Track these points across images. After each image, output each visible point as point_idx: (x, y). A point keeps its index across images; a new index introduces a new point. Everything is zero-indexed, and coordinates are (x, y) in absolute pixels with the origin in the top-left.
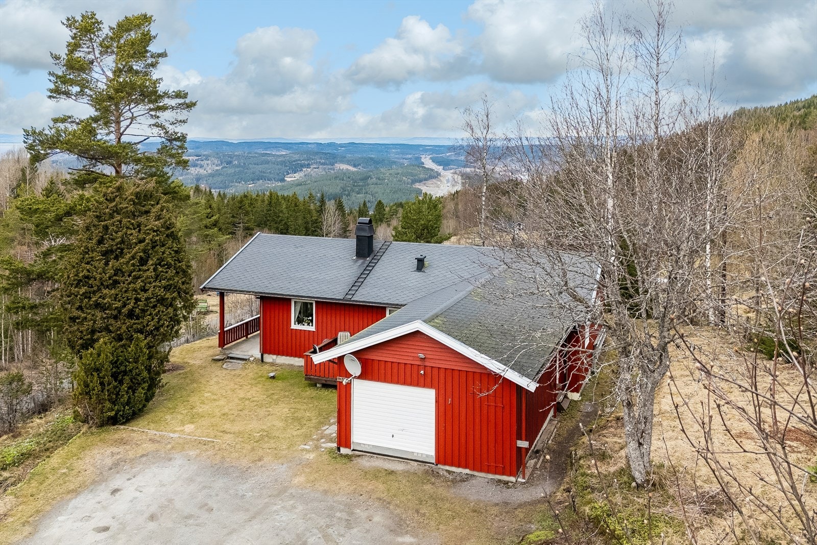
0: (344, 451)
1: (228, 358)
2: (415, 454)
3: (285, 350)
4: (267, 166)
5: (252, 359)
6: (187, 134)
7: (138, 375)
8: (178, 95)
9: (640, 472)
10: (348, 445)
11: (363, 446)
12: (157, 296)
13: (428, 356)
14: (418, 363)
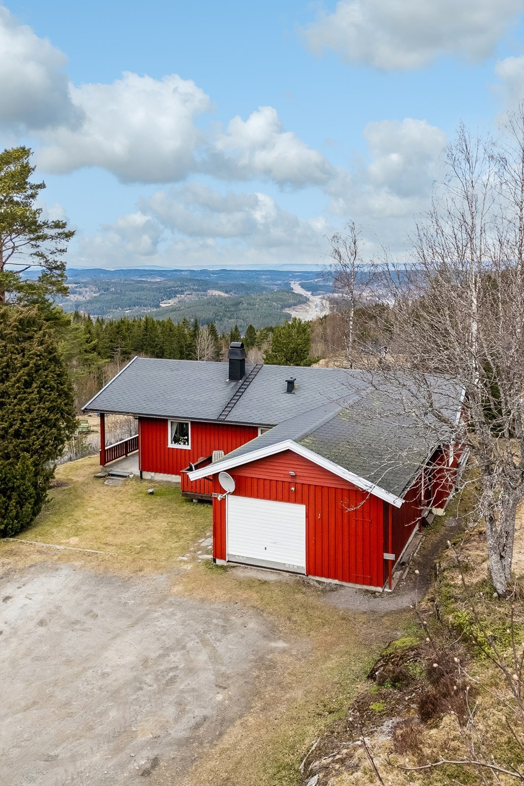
0: (219, 562)
1: (109, 475)
2: (287, 566)
3: (163, 467)
4: (142, 292)
5: (131, 476)
6: (66, 263)
7: (26, 491)
8: (57, 225)
9: (501, 583)
10: (223, 557)
11: (238, 558)
12: (41, 417)
13: (298, 474)
14: (289, 480)
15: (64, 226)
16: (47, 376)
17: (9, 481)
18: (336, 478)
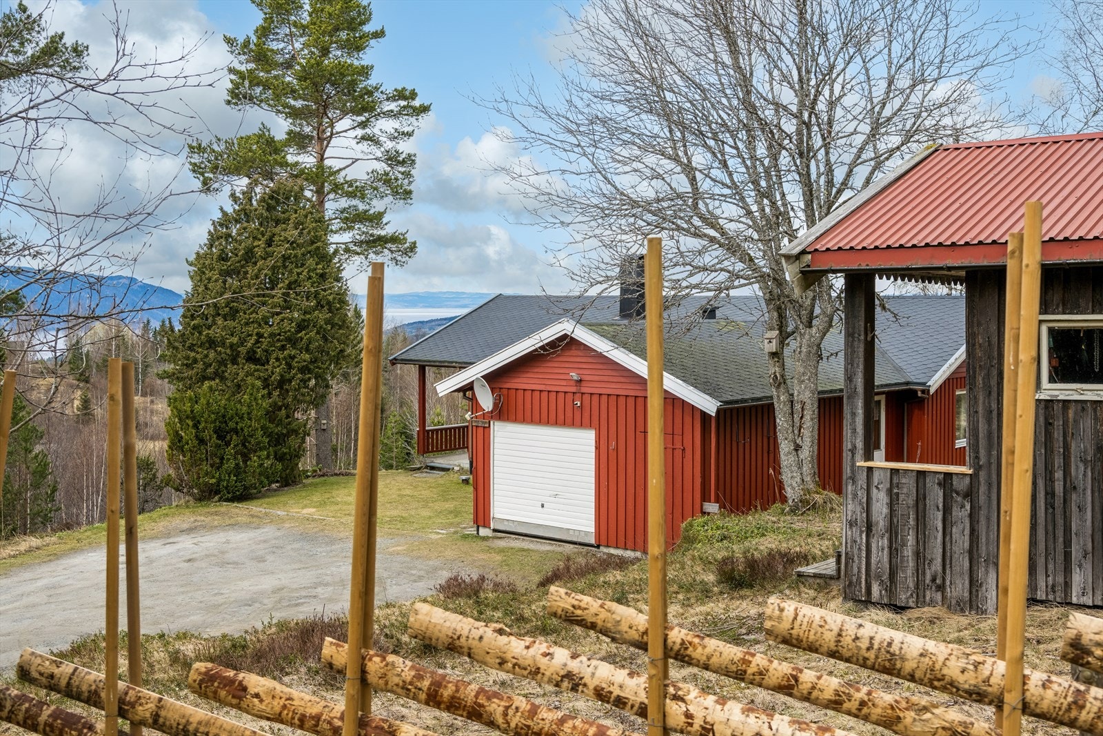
0: (483, 532)
1: (427, 467)
2: (571, 532)
5: (456, 468)
6: (415, 155)
7: (252, 436)
8: (401, 95)
9: (793, 488)
10: (486, 525)
11: (506, 523)
12: (285, 332)
13: (585, 378)
14: (574, 389)
15: (413, 95)
16: (298, 274)
17: (231, 419)
18: (626, 374)
